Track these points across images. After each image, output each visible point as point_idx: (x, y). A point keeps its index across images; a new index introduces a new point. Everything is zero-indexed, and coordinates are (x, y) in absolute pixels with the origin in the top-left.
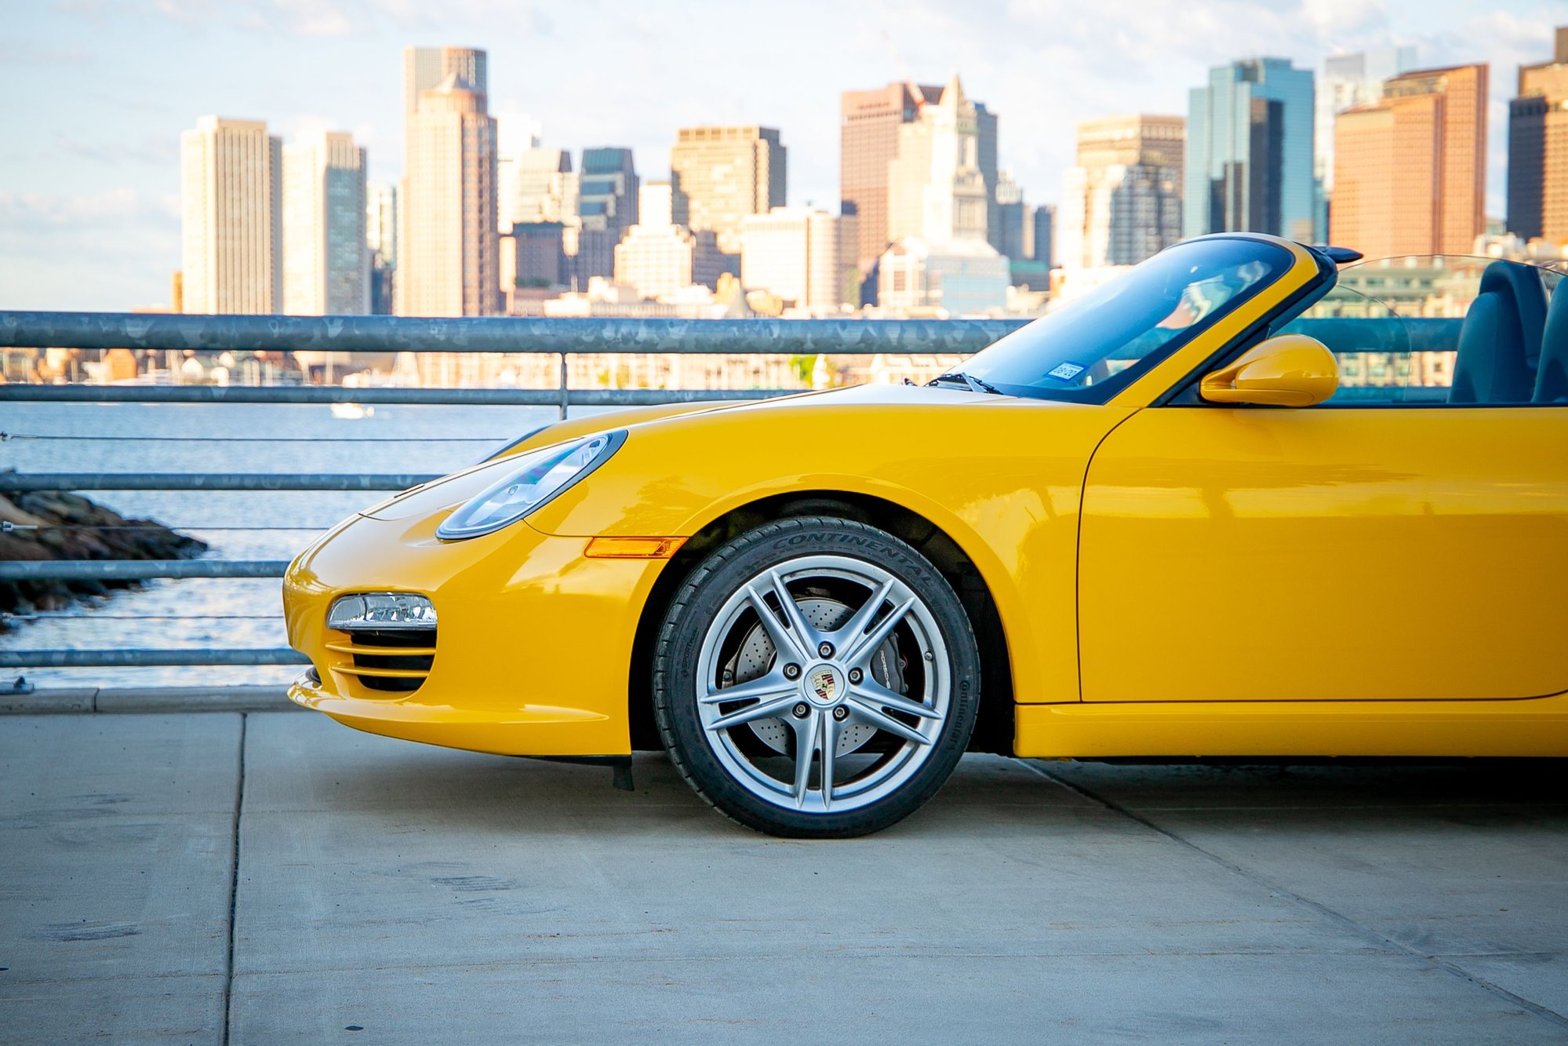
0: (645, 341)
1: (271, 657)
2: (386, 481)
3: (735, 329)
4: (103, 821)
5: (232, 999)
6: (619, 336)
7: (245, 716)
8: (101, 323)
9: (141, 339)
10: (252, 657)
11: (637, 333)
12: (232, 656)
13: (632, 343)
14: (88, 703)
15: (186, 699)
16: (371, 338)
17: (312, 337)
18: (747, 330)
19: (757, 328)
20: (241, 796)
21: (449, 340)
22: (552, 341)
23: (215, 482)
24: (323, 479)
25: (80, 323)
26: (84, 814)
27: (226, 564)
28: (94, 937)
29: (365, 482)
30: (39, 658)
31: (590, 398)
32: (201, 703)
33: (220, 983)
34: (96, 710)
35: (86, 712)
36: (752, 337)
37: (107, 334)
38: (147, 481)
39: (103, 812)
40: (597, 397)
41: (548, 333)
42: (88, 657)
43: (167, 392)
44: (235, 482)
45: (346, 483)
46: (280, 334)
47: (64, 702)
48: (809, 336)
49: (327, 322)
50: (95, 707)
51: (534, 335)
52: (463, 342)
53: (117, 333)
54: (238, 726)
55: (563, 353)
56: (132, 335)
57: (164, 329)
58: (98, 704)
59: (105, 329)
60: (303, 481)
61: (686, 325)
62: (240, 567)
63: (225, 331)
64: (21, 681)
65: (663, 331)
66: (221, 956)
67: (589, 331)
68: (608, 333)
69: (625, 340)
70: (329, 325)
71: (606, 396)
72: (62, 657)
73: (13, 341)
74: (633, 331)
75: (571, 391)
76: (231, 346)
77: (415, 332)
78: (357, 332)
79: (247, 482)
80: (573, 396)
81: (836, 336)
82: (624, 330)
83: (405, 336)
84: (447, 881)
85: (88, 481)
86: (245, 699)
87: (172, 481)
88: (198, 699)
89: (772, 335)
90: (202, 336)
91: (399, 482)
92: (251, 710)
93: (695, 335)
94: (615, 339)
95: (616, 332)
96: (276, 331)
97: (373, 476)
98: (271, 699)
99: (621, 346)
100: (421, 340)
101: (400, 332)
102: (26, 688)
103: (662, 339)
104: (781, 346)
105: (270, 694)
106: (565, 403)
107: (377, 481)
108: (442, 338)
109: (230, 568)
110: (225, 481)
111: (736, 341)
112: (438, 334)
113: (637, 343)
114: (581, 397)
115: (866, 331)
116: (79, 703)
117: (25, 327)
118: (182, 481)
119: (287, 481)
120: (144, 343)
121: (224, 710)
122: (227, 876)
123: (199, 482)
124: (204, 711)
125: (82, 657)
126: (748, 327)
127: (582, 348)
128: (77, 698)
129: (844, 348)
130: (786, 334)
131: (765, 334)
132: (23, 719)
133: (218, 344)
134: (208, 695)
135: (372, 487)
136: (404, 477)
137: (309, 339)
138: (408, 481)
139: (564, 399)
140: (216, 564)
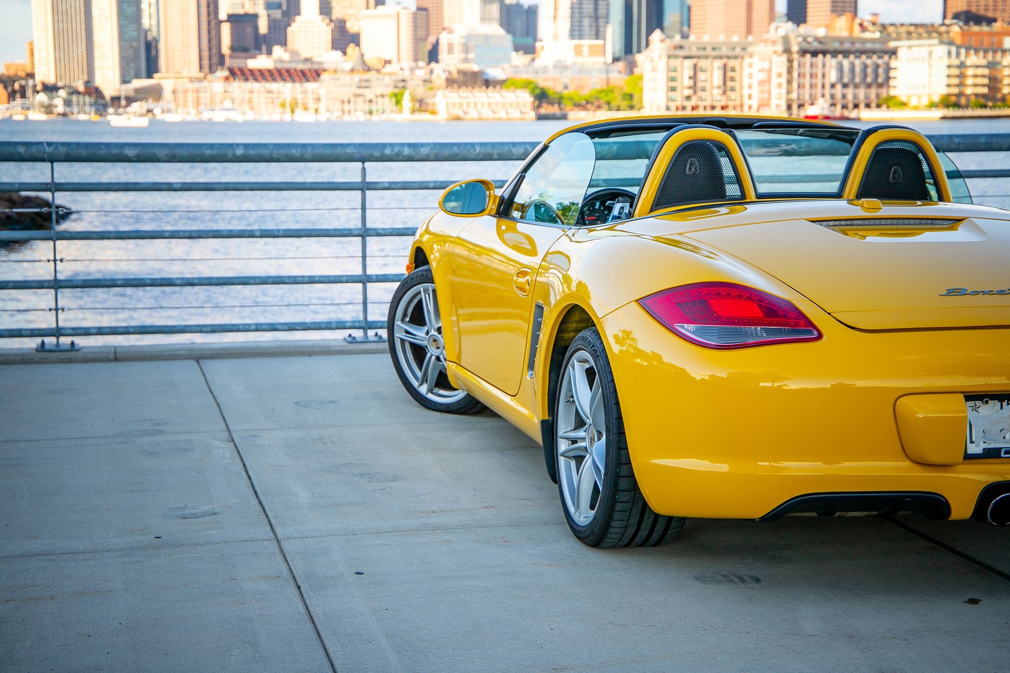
0: (408, 156)
1: (208, 329)
2: (269, 233)
3: (456, 148)
4: (161, 438)
5: (287, 555)
6: (394, 153)
7: (198, 361)
8: (112, 148)
9: (134, 157)
10: (198, 329)
11: (403, 151)
12: (188, 329)
13: (401, 156)
14: (112, 356)
15: (165, 353)
16: (259, 155)
17: (228, 155)
18: (462, 148)
19: (468, 148)
21: (302, 156)
22: (357, 156)
23: (176, 235)
24: (234, 232)
25: (101, 149)
26: (148, 433)
27: (183, 279)
28: (196, 516)
29: (257, 233)
30: (83, 331)
31: (379, 186)
32: (173, 355)
34: (116, 359)
35: (111, 361)
36: (465, 153)
37: (116, 154)
38: (139, 235)
39: (158, 432)
40: (382, 186)
41: (355, 151)
42: (110, 330)
43: (148, 186)
44: (187, 234)
45: (247, 234)
46: (210, 154)
47: (99, 355)
48: (496, 151)
49: (235, 147)
50: (116, 357)
51: (347, 153)
52: (310, 157)
53: (121, 154)
55: (363, 161)
56: (129, 155)
57: (147, 151)
58: (118, 356)
59: (114, 152)
60: (224, 233)
61: (430, 146)
62: (191, 281)
63: (180, 152)
64: (73, 343)
65: (417, 149)
67: (378, 150)
68: (388, 151)
69: (397, 155)
70: (236, 148)
71: (387, 185)
72: (95, 331)
73: (63, 159)
74: (402, 150)
75: (368, 183)
76: (183, 160)
77: (283, 152)
79: (194, 234)
80: (369, 185)
81: (510, 151)
82: (396, 149)
83: (278, 154)
84: (362, 476)
85: (107, 235)
86: (195, 352)
88: (171, 353)
89: (475, 151)
90: (167, 155)
91: (276, 233)
92: (201, 358)
93: (435, 151)
94: (392, 154)
95: (392, 150)
98: (210, 352)
99: (395, 158)
100: (286, 156)
102: (76, 347)
103: (416, 154)
104: (481, 157)
105: (210, 349)
106: (365, 189)
107: (264, 233)
108: (298, 155)
111: (456, 155)
112: (296, 152)
113: (403, 156)
114: (373, 186)
115: (526, 148)
116: (107, 355)
117: (70, 151)
118: (157, 234)
120: (135, 159)
121: (187, 359)
124: (176, 359)
125: (106, 330)
126: (463, 147)
127: (374, 159)
128: (106, 352)
129: (514, 157)
130: (483, 150)
131: (472, 150)
132: (78, 366)
133: (176, 160)
134: (177, 350)
135: (261, 237)
136: (278, 231)
137: (226, 156)
138: (281, 233)
139: (364, 187)
140: (177, 279)
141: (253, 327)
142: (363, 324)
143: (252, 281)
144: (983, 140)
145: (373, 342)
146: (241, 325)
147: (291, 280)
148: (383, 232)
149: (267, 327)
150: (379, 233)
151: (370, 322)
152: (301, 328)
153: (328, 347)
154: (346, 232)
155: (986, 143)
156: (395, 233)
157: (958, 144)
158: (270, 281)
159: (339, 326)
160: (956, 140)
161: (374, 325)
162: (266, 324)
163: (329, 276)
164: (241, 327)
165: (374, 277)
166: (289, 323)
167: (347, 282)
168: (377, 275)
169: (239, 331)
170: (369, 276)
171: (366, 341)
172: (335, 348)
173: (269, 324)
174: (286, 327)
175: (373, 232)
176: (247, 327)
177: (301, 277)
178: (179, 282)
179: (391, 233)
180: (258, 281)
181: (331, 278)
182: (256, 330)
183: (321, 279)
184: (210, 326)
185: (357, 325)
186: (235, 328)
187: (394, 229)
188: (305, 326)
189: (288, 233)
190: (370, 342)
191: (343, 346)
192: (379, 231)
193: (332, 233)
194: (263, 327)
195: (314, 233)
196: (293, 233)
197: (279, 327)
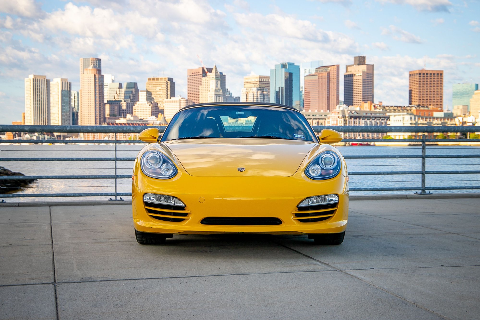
0: (133, 130)
1: (55, 195)
2: (79, 159)
4: (25, 224)
7: (50, 207)
9: (28, 130)
10: (51, 195)
12: (47, 195)
13: (130, 131)
14: (17, 205)
15: (38, 204)
16: (76, 130)
20: (51, 220)
21: (92, 130)
22: (113, 130)
23: (43, 160)
24: (66, 159)
25: (15, 127)
26: (20, 223)
27: (46, 176)
28: (27, 240)
29: (75, 159)
30: (7, 196)
31: (121, 142)
32: (41, 205)
33: (51, 246)
34: (19, 206)
35: (17, 206)
37: (21, 129)
38: (29, 159)
39: (24, 222)
40: (123, 142)
42: (17, 195)
44: (48, 159)
45: (71, 159)
46: (57, 129)
47: (12, 204)
50: (19, 205)
51: (109, 129)
52: (95, 131)
53: (23, 129)
54: (49, 209)
55: (116, 132)
57: (33, 128)
59: (20, 128)
60: (62, 159)
62: (49, 177)
63: (45, 128)
64: (3, 200)
65: (136, 128)
66: (51, 242)
67: (121, 128)
69: (128, 130)
70: (67, 127)
71: (125, 142)
72: (12, 196)
74: (130, 129)
77: (85, 128)
78: (73, 129)
79: (50, 159)
80: (118, 142)
83: (83, 130)
84: (92, 232)
85: (17, 159)
86: (50, 204)
87: (34, 159)
88: (40, 204)
90: (41, 130)
91: (82, 159)
92: (51, 206)
95: (127, 129)
96: (56, 128)
97: (76, 158)
98: (55, 204)
99: (128, 131)
100: (86, 130)
101: (82, 129)
102: (4, 202)
103: (136, 130)
105: (55, 203)
107: (77, 159)
108: (91, 130)
109: (46, 177)
110: (45, 159)
112: (89, 129)
113: (131, 131)
114: (119, 142)
117: (3, 128)
118: (36, 159)
119: (58, 159)
120: (28, 131)
121: (46, 206)
122: (50, 231)
123: (40, 159)
124: (41, 206)
127: (119, 132)
128: (15, 204)
132: (4, 208)
133: (44, 131)
134: (42, 203)
135: (76, 160)
136: (83, 158)
137: (63, 130)
138: (84, 159)
139: (117, 142)
140: (44, 176)
141: (72, 195)
142: (115, 194)
143: (72, 177)
144: (351, 128)
145: (119, 201)
146: (68, 194)
147: (87, 177)
148: (123, 159)
149: (78, 195)
150: (121, 160)
151: (117, 193)
152: (91, 195)
153: (101, 202)
154: (109, 159)
155: (352, 129)
156: (127, 160)
157: (341, 129)
158: (79, 177)
159: (106, 195)
160: (341, 128)
161: (119, 194)
162: (77, 194)
163: (102, 176)
164: (68, 195)
165: (119, 176)
166: (87, 194)
167: (109, 178)
168: (120, 176)
169: (67, 196)
170: (117, 176)
171: (116, 200)
172: (103, 203)
173: (79, 194)
174: (85, 195)
175: (119, 159)
176: (70, 195)
177: (91, 176)
178: (44, 177)
179: (126, 160)
180: (75, 177)
181: (103, 177)
182: (74, 196)
183: (99, 177)
184: (56, 194)
185: (112, 194)
186: (65, 195)
187: (127, 158)
188: (92, 194)
189: (86, 159)
190: (117, 201)
191: (108, 202)
192: (121, 159)
193: (103, 159)
194: (76, 195)
195: (96, 159)
196: (88, 159)
197: (82, 195)
